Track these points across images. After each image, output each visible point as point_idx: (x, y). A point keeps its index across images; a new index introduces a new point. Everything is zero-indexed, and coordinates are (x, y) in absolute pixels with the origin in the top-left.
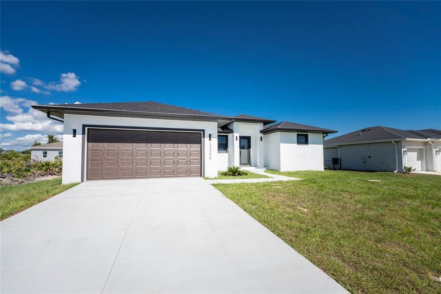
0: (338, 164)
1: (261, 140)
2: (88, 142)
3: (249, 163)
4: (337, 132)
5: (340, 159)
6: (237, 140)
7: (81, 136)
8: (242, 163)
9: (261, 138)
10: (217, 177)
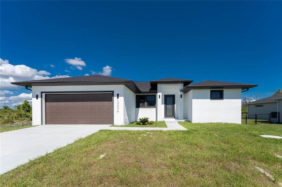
0: (277, 118)
1: (181, 97)
3: (173, 116)
4: (256, 86)
5: (279, 113)
7: (40, 98)
8: (167, 115)
9: (181, 95)
10: (123, 125)
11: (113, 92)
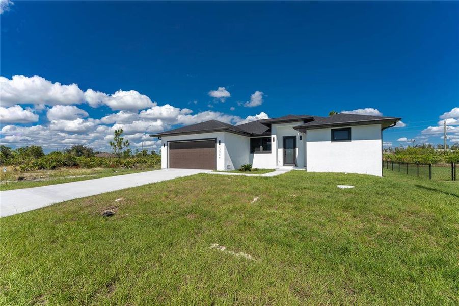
2: (170, 149)
3: (294, 163)
6: (274, 141)
7: (166, 147)
9: (301, 136)
11: (216, 139)
